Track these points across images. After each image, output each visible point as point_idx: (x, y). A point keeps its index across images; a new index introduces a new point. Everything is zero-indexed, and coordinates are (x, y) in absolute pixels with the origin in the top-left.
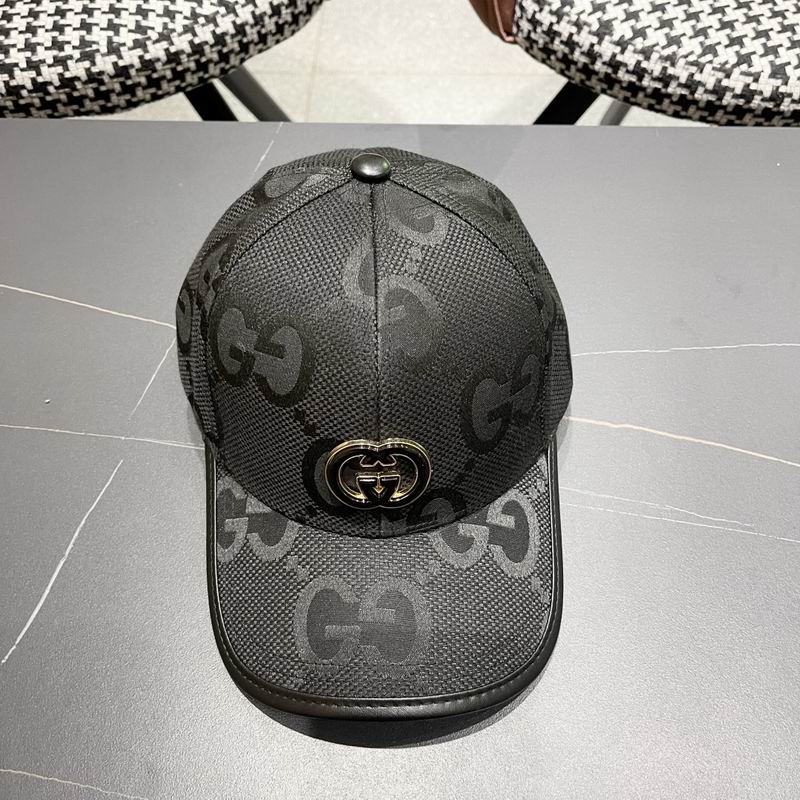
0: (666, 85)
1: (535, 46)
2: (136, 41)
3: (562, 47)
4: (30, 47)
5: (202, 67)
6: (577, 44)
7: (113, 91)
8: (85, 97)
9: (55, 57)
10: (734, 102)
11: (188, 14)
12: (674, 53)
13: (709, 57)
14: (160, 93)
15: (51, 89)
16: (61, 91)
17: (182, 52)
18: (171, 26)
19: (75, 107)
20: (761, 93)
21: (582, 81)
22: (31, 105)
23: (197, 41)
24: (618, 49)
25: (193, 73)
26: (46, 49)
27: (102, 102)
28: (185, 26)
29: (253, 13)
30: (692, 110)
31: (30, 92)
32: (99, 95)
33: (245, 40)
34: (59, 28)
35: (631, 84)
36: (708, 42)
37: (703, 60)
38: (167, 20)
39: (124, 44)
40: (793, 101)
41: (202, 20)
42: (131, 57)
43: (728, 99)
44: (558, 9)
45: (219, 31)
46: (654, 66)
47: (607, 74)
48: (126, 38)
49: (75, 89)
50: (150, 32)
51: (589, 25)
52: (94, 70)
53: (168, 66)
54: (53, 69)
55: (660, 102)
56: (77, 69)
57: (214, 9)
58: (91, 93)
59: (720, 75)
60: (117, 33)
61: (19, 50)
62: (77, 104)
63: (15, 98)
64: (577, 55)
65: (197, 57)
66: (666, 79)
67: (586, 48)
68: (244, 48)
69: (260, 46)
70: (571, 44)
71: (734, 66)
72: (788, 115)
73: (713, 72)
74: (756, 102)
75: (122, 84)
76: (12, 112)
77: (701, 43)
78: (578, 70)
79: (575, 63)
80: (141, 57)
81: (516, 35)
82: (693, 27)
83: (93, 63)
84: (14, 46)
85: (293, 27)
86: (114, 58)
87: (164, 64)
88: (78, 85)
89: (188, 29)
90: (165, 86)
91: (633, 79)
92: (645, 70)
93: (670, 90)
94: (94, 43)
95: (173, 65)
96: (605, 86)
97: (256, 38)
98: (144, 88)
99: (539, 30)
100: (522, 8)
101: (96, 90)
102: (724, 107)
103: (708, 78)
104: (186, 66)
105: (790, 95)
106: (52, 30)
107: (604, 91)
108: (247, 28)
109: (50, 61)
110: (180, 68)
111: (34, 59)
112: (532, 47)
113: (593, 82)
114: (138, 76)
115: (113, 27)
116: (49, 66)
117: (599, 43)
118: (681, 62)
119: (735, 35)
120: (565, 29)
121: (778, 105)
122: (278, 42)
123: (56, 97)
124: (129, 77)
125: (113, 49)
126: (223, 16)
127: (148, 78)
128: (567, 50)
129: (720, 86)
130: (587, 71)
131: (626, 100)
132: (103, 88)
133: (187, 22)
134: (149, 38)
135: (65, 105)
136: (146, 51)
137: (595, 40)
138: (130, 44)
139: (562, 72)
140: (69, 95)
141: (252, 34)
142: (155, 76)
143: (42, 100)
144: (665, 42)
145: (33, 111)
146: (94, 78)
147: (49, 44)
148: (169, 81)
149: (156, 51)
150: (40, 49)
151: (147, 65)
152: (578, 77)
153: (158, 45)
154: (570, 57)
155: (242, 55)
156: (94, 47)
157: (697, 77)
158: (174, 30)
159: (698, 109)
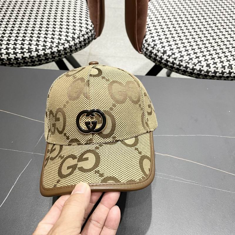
0: (180, 67)
1: (147, 55)
2: (43, 49)
3: (154, 56)
4: (14, 48)
5: (60, 56)
6: (158, 55)
7: (36, 61)
8: (28, 62)
9: (21, 52)
10: (197, 72)
11: (57, 42)
12: (182, 59)
13: (191, 61)
14: (48, 62)
15: (19, 60)
16: (22, 60)
17: (55, 52)
18: (52, 45)
19: (25, 64)
20: (204, 70)
21: (159, 64)
22: (14, 63)
23: (59, 49)
24: (168, 57)
25: (57, 57)
26: (19, 49)
27: (32, 63)
28: (56, 46)
29: (74, 43)
30: (187, 73)
31: (13, 60)
32: (32, 61)
33: (72, 49)
34: (23, 44)
35: (171, 66)
36: (190, 57)
37: (189, 61)
38: (51, 44)
39: (40, 49)
40: (212, 73)
41: (61, 44)
42: (41, 52)
43: (195, 71)
44: (153, 47)
45: (65, 47)
46: (177, 62)
47: (165, 63)
48: (40, 48)
49: (26, 60)
50: (47, 47)
51: (161, 51)
52: (31, 55)
53: (51, 55)
54: (20, 55)
55: (179, 71)
56: (27, 55)
57: (64, 42)
58: (30, 61)
59: (194, 65)
60: (38, 46)
61: (12, 49)
62: (26, 64)
63: (9, 61)
64: (158, 58)
65: (59, 53)
66: (180, 65)
67: (160, 56)
68: (71, 51)
69: (75, 51)
70: (156, 55)
71: (197, 63)
72: (211, 76)
73: (192, 65)
74: (203, 72)
75: (38, 59)
76: (8, 65)
77: (189, 57)
78: (158, 62)
79: (157, 60)
80: (44, 53)
81: (142, 52)
82: (187, 53)
83: (31, 54)
84: (10, 48)
85: (84, 46)
86: (37, 53)
87: (50, 55)
88: (27, 59)
89: (57, 46)
90: (50, 60)
91: (172, 65)
92: (175, 63)
93: (181, 68)
94: (32, 48)
95: (52, 55)
96: (165, 66)
97: (74, 49)
98: (44, 60)
99: (148, 51)
100: (144, 46)
101: (31, 60)
102: (195, 73)
103: (191, 66)
104: (56, 55)
105: (211, 71)
106: (21, 45)
107: (164, 67)
108: (73, 47)
109: (20, 52)
110: (54, 56)
111: (16, 52)
112: (146, 55)
113: (162, 65)
114: (43, 57)
115: (37, 45)
116: (19, 54)
117: (163, 55)
118: (184, 62)
119: (197, 56)
120: (155, 51)
121: (208, 74)
122: (80, 50)
123: (20, 61)
124: (40, 57)
125: (37, 50)
126: (66, 43)
127: (45, 58)
128: (155, 57)
129: (193, 68)
130: (160, 62)
131: (170, 70)
132: (33, 60)
133: (57, 45)
134: (46, 48)
135: (23, 63)
136: (45, 51)
137: (162, 55)
138: (41, 49)
139: (154, 62)
140: (24, 61)
141: (73, 48)
142: (47, 57)
143: (17, 62)
144: (180, 56)
145: (14, 65)
146: (31, 57)
147: (20, 48)
148: (51, 59)
149: (48, 51)
150: (17, 49)
151: (45, 55)
152: (158, 63)
153: (49, 50)
154: (156, 58)
155: (71, 53)
156: (32, 50)
157: (188, 66)
158: (53, 46)
159: (188, 73)
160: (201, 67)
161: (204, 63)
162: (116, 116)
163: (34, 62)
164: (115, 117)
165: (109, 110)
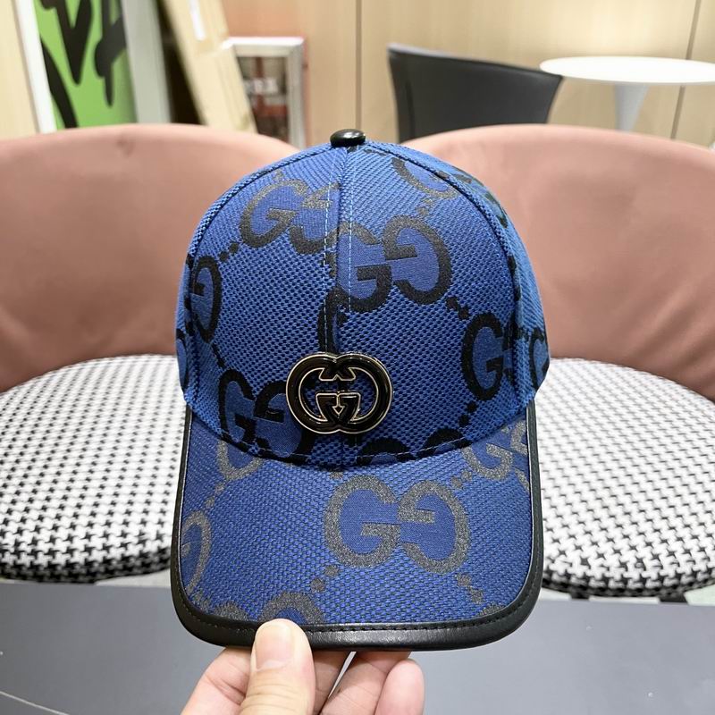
160: (567, 566)
161: (574, 557)
163: (148, 565)
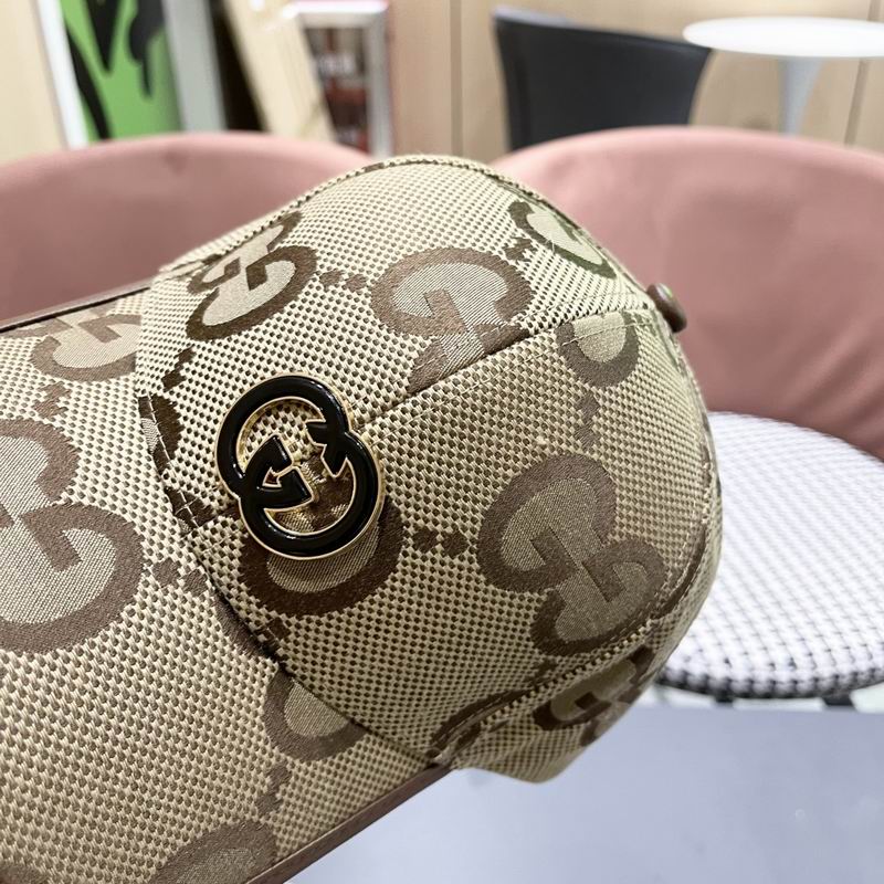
162: (398, 584)
164: (394, 580)
165: (411, 530)
